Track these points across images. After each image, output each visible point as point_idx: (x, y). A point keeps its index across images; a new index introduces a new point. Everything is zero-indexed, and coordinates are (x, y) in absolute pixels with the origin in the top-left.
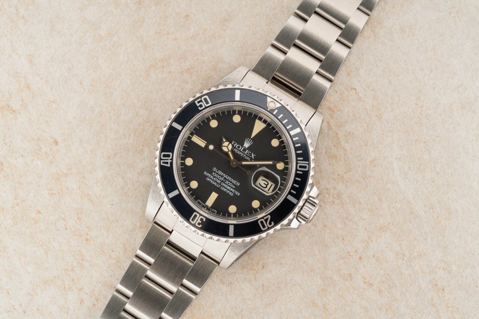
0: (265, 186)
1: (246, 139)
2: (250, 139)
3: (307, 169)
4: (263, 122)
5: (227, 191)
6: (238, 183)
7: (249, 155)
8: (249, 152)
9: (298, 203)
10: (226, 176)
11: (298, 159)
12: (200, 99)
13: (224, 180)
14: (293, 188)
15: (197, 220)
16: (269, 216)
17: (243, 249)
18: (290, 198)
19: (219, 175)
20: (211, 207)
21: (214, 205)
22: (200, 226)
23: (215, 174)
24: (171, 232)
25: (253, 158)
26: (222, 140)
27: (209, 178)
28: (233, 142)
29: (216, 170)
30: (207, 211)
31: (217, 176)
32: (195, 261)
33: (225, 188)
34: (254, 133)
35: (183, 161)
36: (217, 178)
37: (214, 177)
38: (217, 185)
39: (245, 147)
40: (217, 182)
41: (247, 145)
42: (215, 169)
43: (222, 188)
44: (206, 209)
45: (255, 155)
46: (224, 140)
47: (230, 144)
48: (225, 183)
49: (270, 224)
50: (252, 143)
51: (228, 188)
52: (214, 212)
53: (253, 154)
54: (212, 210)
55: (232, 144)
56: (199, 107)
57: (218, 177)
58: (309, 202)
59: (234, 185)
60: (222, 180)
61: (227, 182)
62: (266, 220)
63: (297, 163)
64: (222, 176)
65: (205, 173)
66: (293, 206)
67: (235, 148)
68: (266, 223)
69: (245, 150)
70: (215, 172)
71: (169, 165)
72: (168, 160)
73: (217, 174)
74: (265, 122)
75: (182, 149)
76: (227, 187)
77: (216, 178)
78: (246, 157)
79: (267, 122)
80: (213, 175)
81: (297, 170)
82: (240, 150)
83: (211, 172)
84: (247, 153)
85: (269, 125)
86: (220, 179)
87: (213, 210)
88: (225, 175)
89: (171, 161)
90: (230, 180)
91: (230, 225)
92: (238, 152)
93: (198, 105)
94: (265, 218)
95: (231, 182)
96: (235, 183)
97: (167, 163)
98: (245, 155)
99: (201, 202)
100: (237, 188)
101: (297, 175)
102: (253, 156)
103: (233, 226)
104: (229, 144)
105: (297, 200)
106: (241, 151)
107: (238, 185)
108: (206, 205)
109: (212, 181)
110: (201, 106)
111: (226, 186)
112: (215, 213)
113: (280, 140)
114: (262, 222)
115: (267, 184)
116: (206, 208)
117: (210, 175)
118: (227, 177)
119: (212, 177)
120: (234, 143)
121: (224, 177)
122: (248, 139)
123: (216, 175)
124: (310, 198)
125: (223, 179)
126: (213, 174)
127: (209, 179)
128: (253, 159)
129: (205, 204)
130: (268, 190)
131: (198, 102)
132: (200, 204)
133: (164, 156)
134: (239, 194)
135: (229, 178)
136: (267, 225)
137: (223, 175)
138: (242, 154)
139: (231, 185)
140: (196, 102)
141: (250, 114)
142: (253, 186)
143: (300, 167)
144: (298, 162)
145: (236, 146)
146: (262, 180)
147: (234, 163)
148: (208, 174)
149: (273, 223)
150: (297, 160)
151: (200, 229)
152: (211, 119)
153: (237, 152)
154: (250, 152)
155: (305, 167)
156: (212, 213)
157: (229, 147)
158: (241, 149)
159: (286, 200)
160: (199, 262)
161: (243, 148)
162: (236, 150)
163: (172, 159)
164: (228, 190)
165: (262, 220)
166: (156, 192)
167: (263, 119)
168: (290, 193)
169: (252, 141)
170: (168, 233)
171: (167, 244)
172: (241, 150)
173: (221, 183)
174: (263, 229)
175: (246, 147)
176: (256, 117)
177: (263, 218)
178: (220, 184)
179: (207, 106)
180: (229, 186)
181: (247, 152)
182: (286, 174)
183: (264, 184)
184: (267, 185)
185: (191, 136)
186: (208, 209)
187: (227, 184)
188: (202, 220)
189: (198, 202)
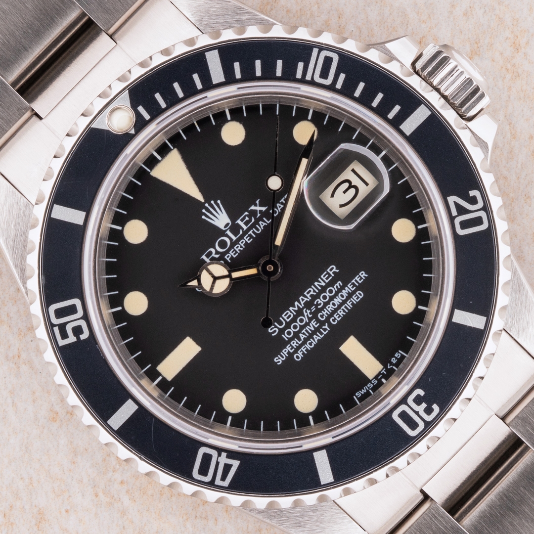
0: (352, 191)
1: (203, 217)
2: (207, 205)
3: (336, 58)
4: (163, 156)
5: (346, 307)
6: (331, 270)
7: (253, 220)
8: (244, 218)
9: (429, 106)
10: (303, 300)
11: (299, 75)
12: (56, 329)
13: (313, 309)
14: (382, 111)
15: (417, 413)
16: (452, 199)
17: (526, 297)
18: (410, 125)
19: (294, 320)
20: (385, 366)
21: (381, 354)
22: (436, 408)
23: (289, 333)
24: (426, 497)
25: (264, 209)
26: (193, 288)
27: (296, 351)
28: (204, 257)
29: (276, 327)
30: (394, 380)
31: (295, 327)
32: (522, 442)
33: (335, 311)
34: (191, 189)
35: (230, 418)
36: (302, 327)
37: (296, 335)
38: (321, 334)
39: (226, 226)
40: (314, 332)
41: (221, 219)
42: (273, 330)
43: (334, 320)
44: (386, 379)
45: (257, 202)
46: (194, 283)
47: (210, 267)
48: (322, 309)
49: (473, 201)
50: (219, 202)
51: (337, 301)
52: (401, 360)
53: (253, 208)
54: (391, 364)
55: (209, 264)
56: (78, 338)
57: (298, 324)
58: (432, 73)
59: (331, 284)
60: (310, 313)
61: (321, 301)
62: (461, 210)
63: (312, 83)
64: (300, 312)
65: (279, 360)
66: (434, 122)
67: (222, 255)
68: (468, 212)
69: (235, 229)
70: (282, 331)
71: (236, 464)
72: (218, 463)
73: (288, 325)
74: (163, 150)
75: (191, 413)
76: (334, 304)
77: (300, 331)
78: (258, 230)
79: (165, 145)
80: (291, 340)
81: (331, 88)
82: (233, 244)
83: (279, 343)
84: (246, 224)
85: (175, 139)
86: (306, 320)
87: (394, 360)
88: (296, 303)
89: (224, 454)
90: (314, 291)
91: (454, 320)
92: (238, 248)
93: (72, 339)
94: (454, 212)
95: (323, 289)
96: (327, 279)
97: (227, 467)
98: (251, 232)
99: (363, 391)
100: (345, 277)
101: (347, 91)
102: (258, 208)
103: (456, 311)
104: (208, 271)
105: (419, 105)
106: (237, 242)
107: (334, 270)
108: (376, 378)
109: (308, 346)
110: (77, 331)
111: (330, 307)
112: (403, 357)
113: (229, 118)
114: (465, 225)
115: (346, 185)
116: (384, 380)
117: (288, 348)
118: (306, 299)
119: (294, 343)
120: (208, 256)
121: (303, 308)
122: (204, 211)
123: (292, 330)
124: (419, 65)
125: (308, 311)
126: (286, 336)
127: (300, 354)
128: (267, 211)
129: (370, 381)
130: (367, 184)
131: (64, 335)
132: (367, 394)
133: (204, 471)
134: (363, 274)
135: (308, 293)
136: (475, 211)
137: (296, 309)
138: (246, 239)
139: (331, 291)
140: (62, 343)
141: (131, 188)
142: (352, 226)
143: (324, 74)
144: (308, 78)
145: (217, 252)
146: (332, 196)
147: (270, 268)
148: (285, 352)
149: (472, 193)
150: (303, 81)
151: (444, 409)
152: (120, 308)
153: (236, 252)
154: (246, 213)
155: (328, 61)
156: (401, 366)
157: (217, 275)
158: (231, 239)
159: (413, 140)
160: (528, 431)
161: (228, 233)
162: (231, 253)
163: (220, 450)
164: (344, 302)
165: (457, 221)
166: (302, 516)
167: (155, 154)
168: (396, 123)
169: (212, 202)
170: (426, 506)
171: (457, 515)
172: (234, 238)
173: (318, 321)
174: (484, 226)
175: (228, 224)
176: (141, 174)
177: (452, 219)
178: (322, 323)
179: (80, 313)
180: (332, 298)
181: (242, 224)
182: (335, 122)
183: (345, 192)
184: (351, 186)
185: (160, 378)
186: (388, 374)
187: (326, 304)
188: (418, 400)
189: (361, 399)
